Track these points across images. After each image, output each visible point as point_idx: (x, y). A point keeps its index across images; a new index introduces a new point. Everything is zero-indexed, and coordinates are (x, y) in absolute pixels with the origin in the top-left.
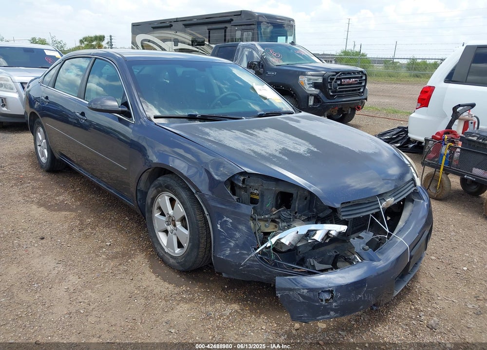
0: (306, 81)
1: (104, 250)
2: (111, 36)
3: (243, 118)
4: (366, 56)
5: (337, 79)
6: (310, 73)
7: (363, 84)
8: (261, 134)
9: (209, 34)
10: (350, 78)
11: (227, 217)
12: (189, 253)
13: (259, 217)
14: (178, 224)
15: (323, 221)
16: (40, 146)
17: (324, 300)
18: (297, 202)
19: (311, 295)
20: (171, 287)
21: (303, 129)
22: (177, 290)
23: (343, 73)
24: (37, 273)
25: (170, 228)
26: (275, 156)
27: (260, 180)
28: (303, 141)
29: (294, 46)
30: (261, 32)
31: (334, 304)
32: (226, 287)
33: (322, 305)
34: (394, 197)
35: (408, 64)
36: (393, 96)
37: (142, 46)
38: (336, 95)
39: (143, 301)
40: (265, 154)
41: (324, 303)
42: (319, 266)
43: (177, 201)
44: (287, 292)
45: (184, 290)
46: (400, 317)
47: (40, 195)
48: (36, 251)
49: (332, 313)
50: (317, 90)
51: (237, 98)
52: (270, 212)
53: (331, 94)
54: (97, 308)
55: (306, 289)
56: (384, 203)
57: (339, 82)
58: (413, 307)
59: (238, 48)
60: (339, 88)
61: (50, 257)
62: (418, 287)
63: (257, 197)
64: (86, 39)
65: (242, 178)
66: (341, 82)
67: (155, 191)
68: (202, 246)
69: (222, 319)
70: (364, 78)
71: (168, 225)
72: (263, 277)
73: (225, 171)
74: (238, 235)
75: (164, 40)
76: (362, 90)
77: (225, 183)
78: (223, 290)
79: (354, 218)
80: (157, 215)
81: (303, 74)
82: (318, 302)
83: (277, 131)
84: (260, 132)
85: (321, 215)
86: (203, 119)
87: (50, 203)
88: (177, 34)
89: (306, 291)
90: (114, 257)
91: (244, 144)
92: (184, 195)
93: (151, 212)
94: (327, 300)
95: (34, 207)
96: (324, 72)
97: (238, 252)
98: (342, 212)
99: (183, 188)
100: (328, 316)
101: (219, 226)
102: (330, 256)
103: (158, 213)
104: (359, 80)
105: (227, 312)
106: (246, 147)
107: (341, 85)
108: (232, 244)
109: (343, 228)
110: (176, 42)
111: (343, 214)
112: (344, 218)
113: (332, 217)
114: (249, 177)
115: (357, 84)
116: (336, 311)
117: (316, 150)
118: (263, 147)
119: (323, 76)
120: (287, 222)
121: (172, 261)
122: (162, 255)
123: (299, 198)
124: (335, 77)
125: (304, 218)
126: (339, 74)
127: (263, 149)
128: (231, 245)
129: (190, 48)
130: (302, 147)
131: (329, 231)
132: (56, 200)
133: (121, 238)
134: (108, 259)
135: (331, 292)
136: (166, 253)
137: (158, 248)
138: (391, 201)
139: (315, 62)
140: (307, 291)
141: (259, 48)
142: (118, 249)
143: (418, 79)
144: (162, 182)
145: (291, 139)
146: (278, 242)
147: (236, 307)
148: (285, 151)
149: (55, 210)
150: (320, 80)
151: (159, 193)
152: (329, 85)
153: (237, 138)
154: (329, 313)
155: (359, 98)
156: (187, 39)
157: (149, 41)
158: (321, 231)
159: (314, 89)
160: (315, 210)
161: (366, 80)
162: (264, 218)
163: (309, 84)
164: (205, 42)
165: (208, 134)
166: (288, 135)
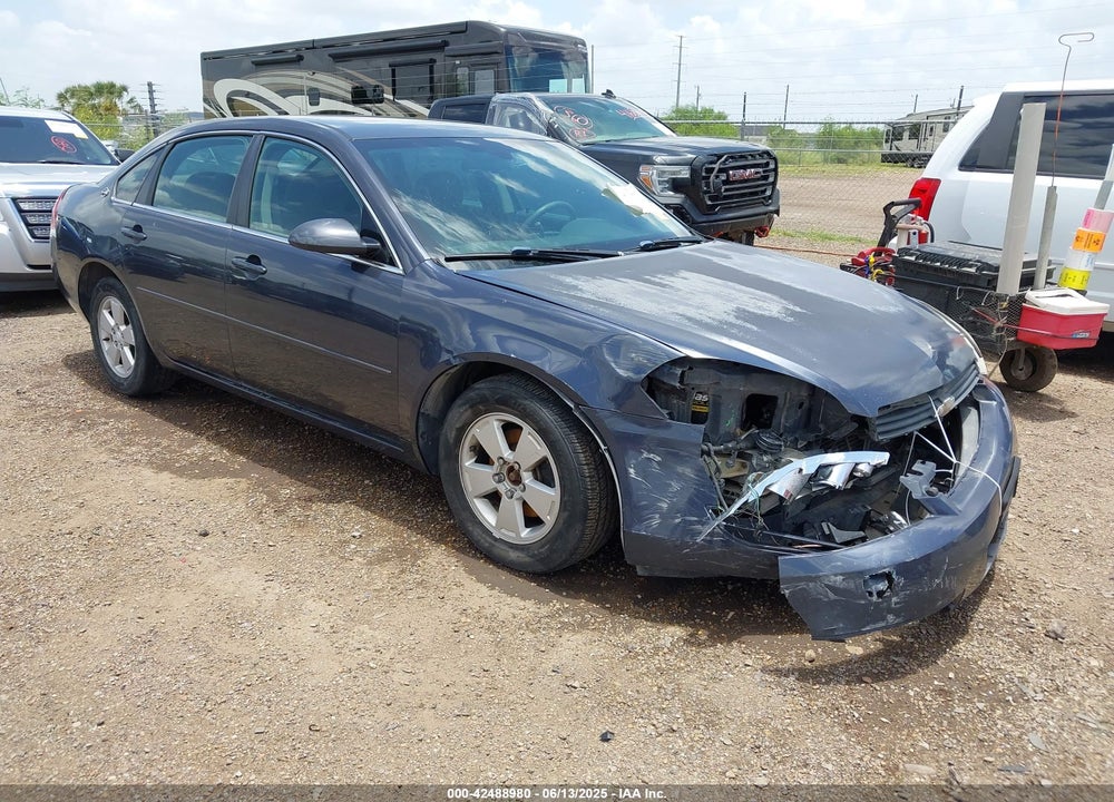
0: (654, 177)
1: (353, 546)
2: (150, 85)
3: (620, 253)
4: (725, 118)
5: (721, 171)
6: (659, 158)
7: (771, 179)
8: (675, 281)
9: (394, 75)
10: (745, 167)
11: (649, 452)
12: (560, 532)
13: (717, 448)
14: (527, 478)
15: (841, 446)
16: (107, 339)
17: (875, 594)
18: (785, 413)
19: (852, 585)
20: (530, 604)
21: (747, 271)
22: (544, 610)
23: (732, 157)
24: (234, 602)
25: (504, 488)
26: (732, 325)
27: (712, 372)
28: (764, 294)
29: (612, 100)
30: (514, 70)
31: (894, 599)
32: (639, 597)
33: (871, 603)
34: (952, 394)
35: (819, 135)
36: (807, 206)
37: (231, 108)
38: (718, 205)
39: (488, 637)
40: (709, 321)
41: (875, 598)
42: (841, 536)
43: (526, 428)
44: (802, 585)
45: (559, 609)
46: (990, 622)
47: (146, 446)
48: (206, 560)
49: (891, 618)
50: (678, 195)
51: (567, 217)
52: (733, 438)
53: (709, 203)
54: (399, 658)
55: (841, 574)
56: (940, 407)
57: (723, 177)
58: (1008, 605)
59: (491, 107)
60: (726, 190)
61: (243, 569)
62: (1003, 569)
63: (705, 409)
64: (73, 92)
65: (679, 371)
66: (728, 176)
67: (469, 411)
68: (591, 515)
69: (661, 653)
70: (772, 166)
71: (500, 481)
72: (733, 566)
73: (642, 359)
74: (675, 486)
75: (285, 92)
76: (768, 193)
77: (642, 383)
78: (637, 602)
79: (892, 439)
80: (468, 462)
81: (649, 161)
82: (865, 598)
83: (704, 277)
84: (672, 279)
85: (833, 436)
86: (545, 258)
87: (178, 462)
88: (314, 77)
89: (840, 578)
90: (382, 559)
91: (659, 303)
92: (547, 415)
93: (454, 458)
94: (880, 594)
95: (148, 472)
96: (690, 156)
97: (677, 521)
98: (878, 425)
99: (544, 401)
100: (884, 624)
101: (632, 471)
102: (856, 515)
103: (471, 458)
104: (764, 172)
105: (667, 642)
106: (668, 310)
107: (726, 182)
108: (665, 506)
109: (883, 458)
110: (314, 97)
111: (880, 429)
112: (880, 438)
113: (858, 436)
114: (691, 368)
115: (758, 179)
116: (896, 613)
117: (798, 309)
118: (698, 308)
119: (690, 163)
120: (771, 454)
121: (513, 555)
122: (487, 545)
123: (787, 405)
124: (717, 166)
125: (801, 444)
126: (723, 159)
127: (701, 311)
128: (661, 508)
129: (350, 108)
130: (773, 307)
131: (857, 464)
132: (188, 455)
133: (375, 521)
134: (370, 563)
135: (888, 576)
136: (496, 540)
137: (476, 532)
138: (950, 402)
139: (663, 135)
140: (842, 578)
141: (541, 106)
142: (379, 544)
143: (843, 166)
144: (487, 393)
145: (745, 292)
146: (768, 494)
147: (678, 631)
148: (743, 314)
149: (197, 477)
150: (685, 173)
151: (477, 415)
152: (703, 185)
153: (638, 293)
154: (884, 619)
155: (762, 209)
156: (342, 89)
157: (248, 95)
158: (841, 466)
159: (672, 193)
160: (822, 426)
161: (776, 170)
162: (726, 449)
163: (660, 183)
164: (385, 95)
165: (575, 288)
166: (730, 284)
